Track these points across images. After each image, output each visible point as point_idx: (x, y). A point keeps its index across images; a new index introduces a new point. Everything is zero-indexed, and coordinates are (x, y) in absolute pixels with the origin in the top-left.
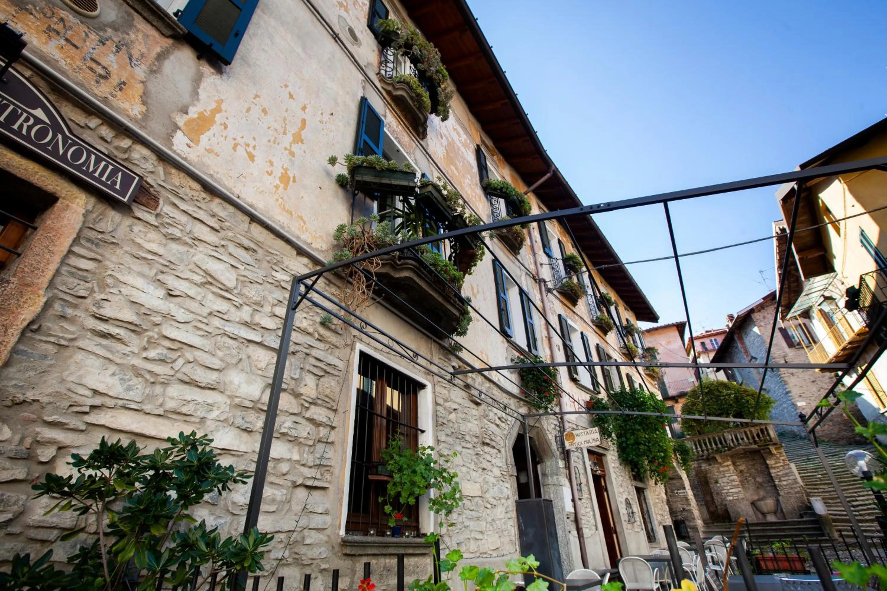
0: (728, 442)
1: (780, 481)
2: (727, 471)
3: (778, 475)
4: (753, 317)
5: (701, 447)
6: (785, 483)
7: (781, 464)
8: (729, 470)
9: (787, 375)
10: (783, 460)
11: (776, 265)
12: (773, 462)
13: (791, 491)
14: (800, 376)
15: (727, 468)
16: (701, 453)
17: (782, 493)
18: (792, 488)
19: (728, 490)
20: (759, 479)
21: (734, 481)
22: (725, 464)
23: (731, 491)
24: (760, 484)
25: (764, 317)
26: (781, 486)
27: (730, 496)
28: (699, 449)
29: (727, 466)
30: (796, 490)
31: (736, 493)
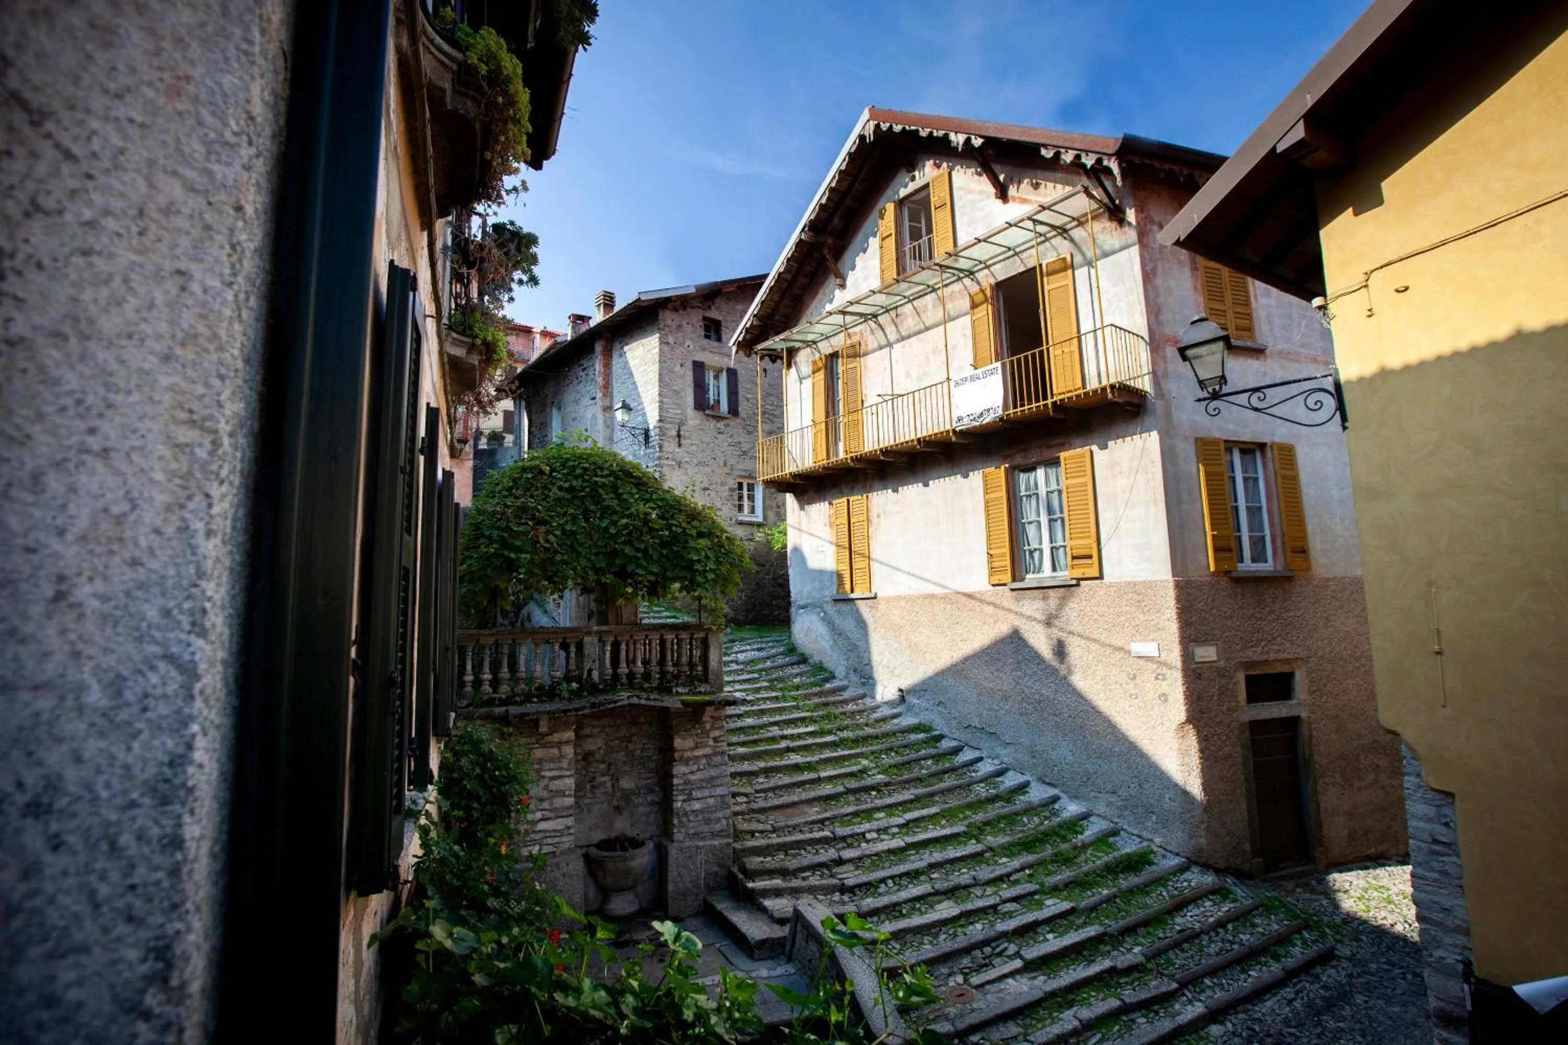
0: (587, 666)
1: (690, 799)
2: (552, 760)
3: (687, 783)
4: (660, 317)
5: (495, 668)
6: (697, 806)
7: (708, 751)
8: (561, 757)
9: (670, 462)
10: (715, 740)
11: (808, 214)
12: (690, 743)
13: (705, 828)
14: (689, 471)
15: (555, 751)
16: (487, 688)
17: (678, 836)
18: (708, 822)
19: (535, 822)
20: (626, 783)
21: (562, 793)
22: (556, 737)
23: (542, 826)
24: (627, 797)
25: (679, 327)
26: (686, 814)
27: (534, 842)
28: (487, 676)
29: (559, 744)
30: (717, 827)
31: (558, 833)
